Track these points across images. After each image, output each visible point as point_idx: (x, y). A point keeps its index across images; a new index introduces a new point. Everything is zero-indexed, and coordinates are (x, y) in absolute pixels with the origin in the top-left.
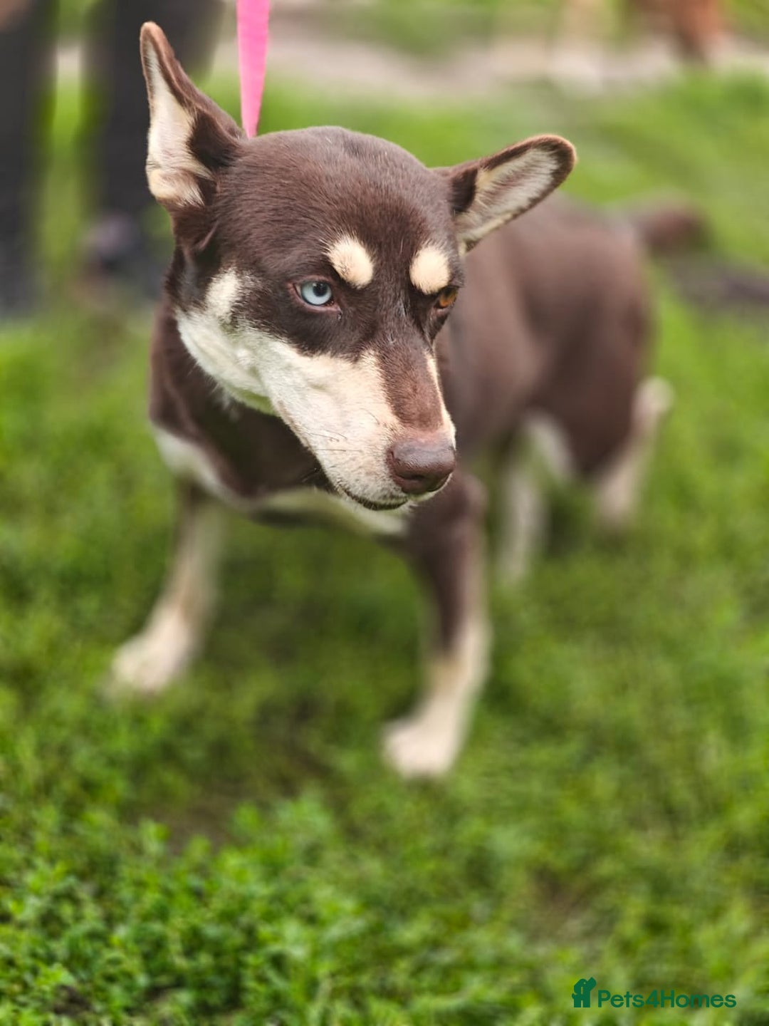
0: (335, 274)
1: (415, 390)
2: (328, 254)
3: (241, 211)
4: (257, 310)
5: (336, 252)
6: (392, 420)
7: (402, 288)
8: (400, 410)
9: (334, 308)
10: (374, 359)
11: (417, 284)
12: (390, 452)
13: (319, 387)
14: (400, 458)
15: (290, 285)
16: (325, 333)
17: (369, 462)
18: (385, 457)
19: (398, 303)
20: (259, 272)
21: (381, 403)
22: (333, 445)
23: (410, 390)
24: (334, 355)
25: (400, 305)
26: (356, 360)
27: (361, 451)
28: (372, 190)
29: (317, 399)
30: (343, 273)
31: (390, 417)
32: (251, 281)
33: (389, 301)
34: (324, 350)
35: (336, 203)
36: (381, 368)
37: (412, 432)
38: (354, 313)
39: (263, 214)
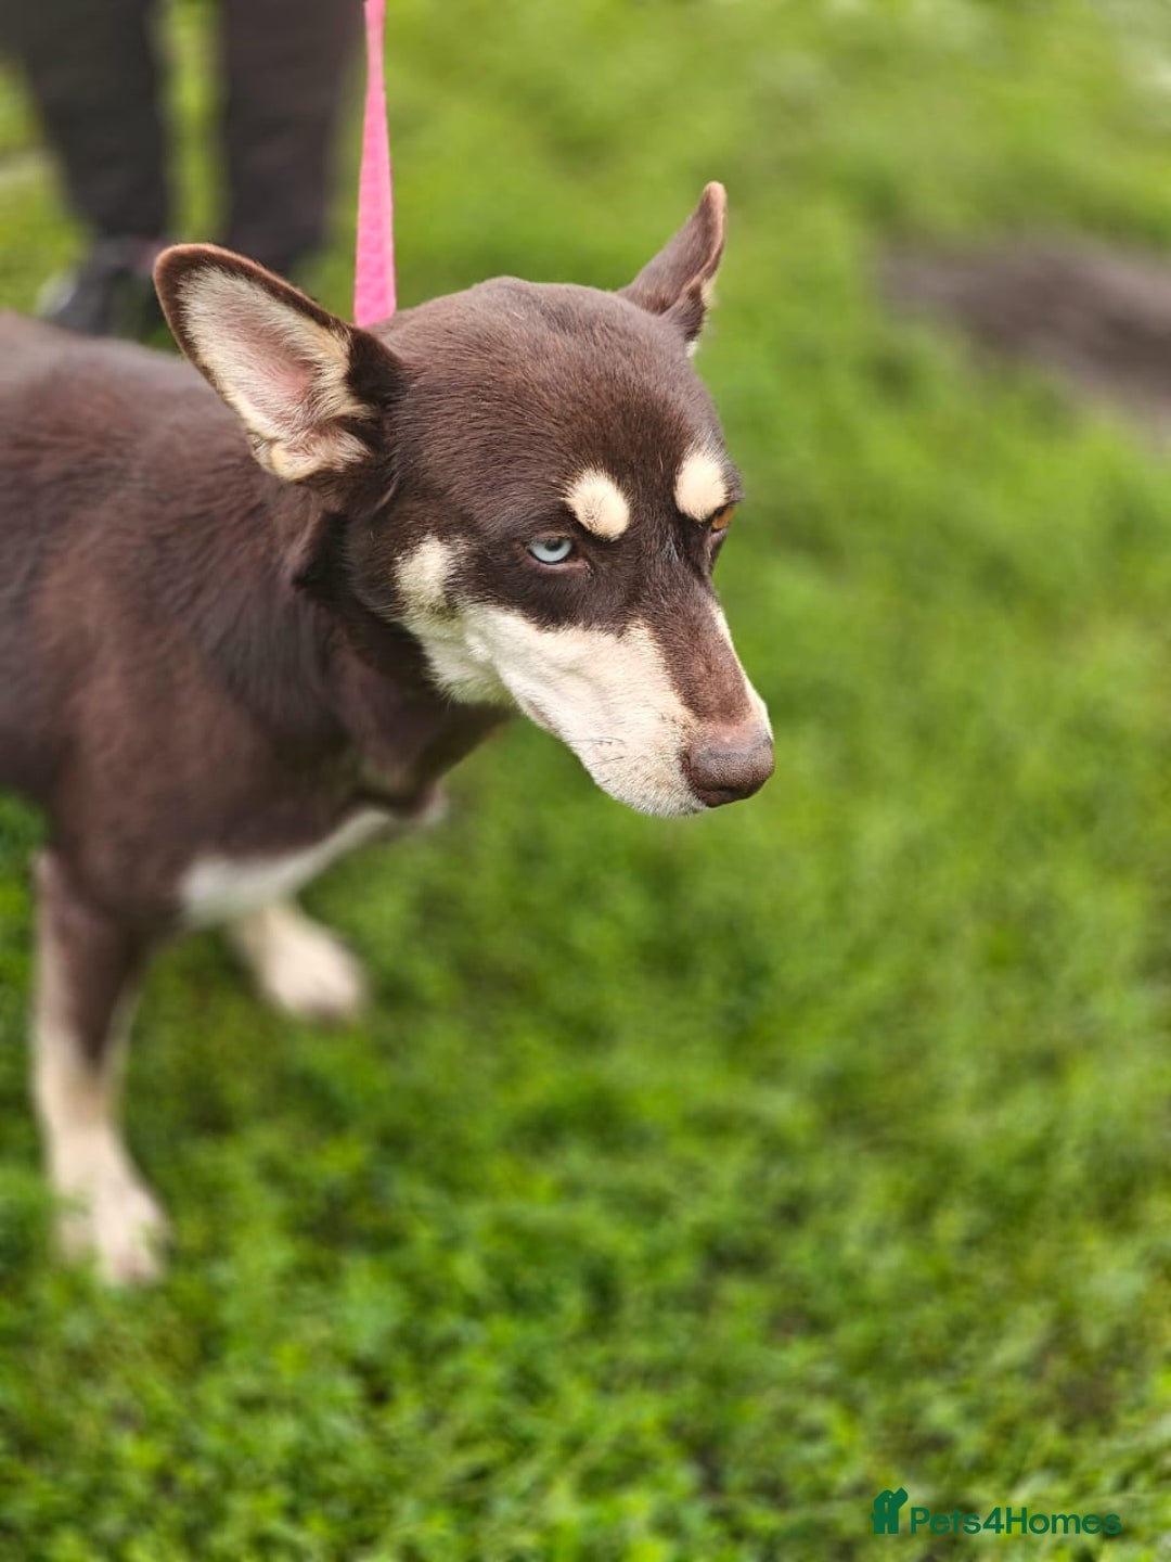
0: (579, 526)
1: (709, 668)
2: (568, 500)
3: (430, 456)
4: (479, 581)
5: (577, 495)
6: (682, 713)
7: (668, 522)
8: (692, 701)
9: (580, 564)
10: (646, 631)
11: (687, 511)
12: (685, 758)
13: (573, 671)
14: (699, 765)
15: (517, 545)
16: (571, 600)
17: (659, 771)
18: (678, 764)
19: (667, 543)
20: (472, 531)
21: (665, 691)
22: (605, 750)
23: (702, 669)
24: (588, 627)
25: (670, 546)
26: (620, 634)
27: (644, 757)
28: (605, 385)
29: (574, 687)
30: (590, 524)
31: (680, 710)
32: (462, 545)
33: (655, 545)
34: (574, 622)
35: (568, 421)
36: (658, 642)
37: (710, 728)
38: (609, 570)
39: (465, 457)
